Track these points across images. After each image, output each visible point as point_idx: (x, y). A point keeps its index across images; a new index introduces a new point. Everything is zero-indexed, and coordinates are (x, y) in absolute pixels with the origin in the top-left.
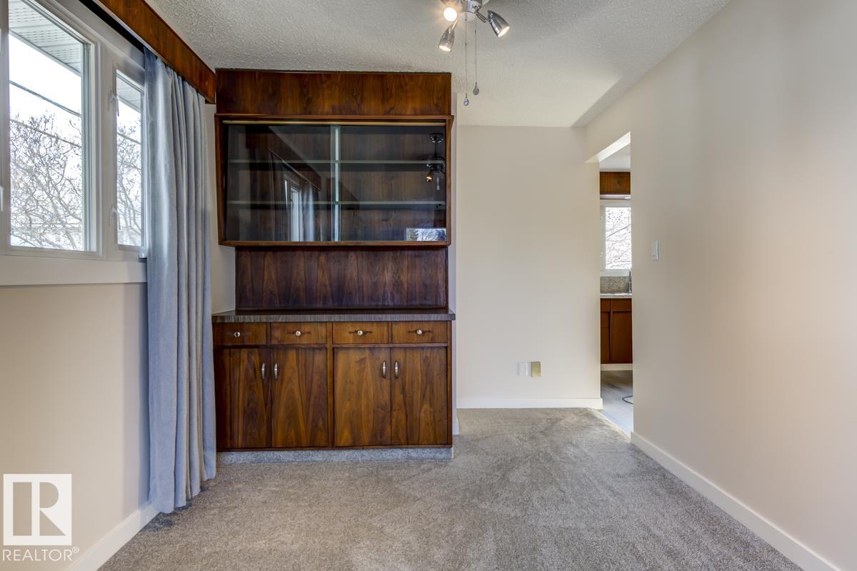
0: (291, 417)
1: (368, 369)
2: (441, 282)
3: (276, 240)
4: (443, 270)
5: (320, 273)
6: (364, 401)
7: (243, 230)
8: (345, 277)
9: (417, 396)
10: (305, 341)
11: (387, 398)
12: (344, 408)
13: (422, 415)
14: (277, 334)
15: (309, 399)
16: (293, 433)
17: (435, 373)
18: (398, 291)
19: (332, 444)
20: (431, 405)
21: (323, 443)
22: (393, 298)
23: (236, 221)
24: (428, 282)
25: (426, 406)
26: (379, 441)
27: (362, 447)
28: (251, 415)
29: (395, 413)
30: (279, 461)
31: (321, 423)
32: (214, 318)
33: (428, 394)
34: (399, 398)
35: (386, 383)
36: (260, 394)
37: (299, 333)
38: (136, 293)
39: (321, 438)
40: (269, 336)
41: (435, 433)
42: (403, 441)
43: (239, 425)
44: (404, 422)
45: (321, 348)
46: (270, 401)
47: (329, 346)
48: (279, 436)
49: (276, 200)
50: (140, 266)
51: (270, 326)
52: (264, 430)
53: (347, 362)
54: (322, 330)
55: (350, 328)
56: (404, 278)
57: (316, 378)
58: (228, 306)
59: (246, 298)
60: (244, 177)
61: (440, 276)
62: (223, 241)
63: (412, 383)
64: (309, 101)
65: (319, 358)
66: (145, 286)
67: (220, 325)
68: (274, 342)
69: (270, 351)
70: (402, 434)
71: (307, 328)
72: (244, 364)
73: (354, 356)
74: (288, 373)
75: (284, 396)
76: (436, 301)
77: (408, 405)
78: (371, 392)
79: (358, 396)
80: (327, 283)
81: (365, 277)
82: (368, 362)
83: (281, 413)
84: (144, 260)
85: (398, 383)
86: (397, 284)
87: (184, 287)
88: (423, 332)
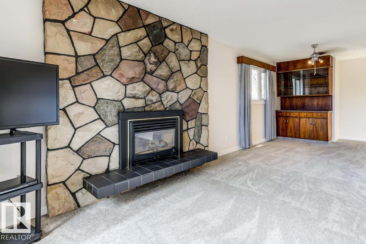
0: (291, 131)
1: (308, 123)
2: (330, 104)
3: (290, 95)
4: (331, 101)
5: (299, 102)
6: (307, 129)
7: (282, 93)
8: (305, 103)
9: (319, 129)
10: (294, 116)
11: (312, 129)
12: (302, 130)
13: (321, 133)
14: (288, 114)
15: (294, 127)
16: (291, 134)
17: (324, 124)
18: (318, 106)
19: (300, 137)
20: (323, 131)
21: (298, 137)
22: (317, 108)
23: (281, 91)
24: (326, 104)
25: (322, 132)
26: (310, 138)
27: (306, 139)
28: (283, 130)
29: (314, 132)
30: (288, 139)
31: (297, 133)
32: (276, 111)
33: (322, 129)
34: (315, 129)
35: (312, 126)
36: (285, 126)
37: (292, 114)
38: (264, 105)
39: (297, 136)
40: (286, 115)
41: (324, 138)
42: (316, 138)
43: (281, 131)
44: (316, 134)
45: (297, 117)
46: (287, 127)
47: (299, 117)
48: (288, 134)
49: (290, 87)
50: (264, 101)
51: (287, 113)
52: (285, 133)
53: (303, 121)
54: (297, 114)
55: (303, 114)
56: (320, 103)
57: (296, 124)
58: (279, 109)
59: (283, 107)
60: (283, 82)
61: (330, 102)
62: (278, 96)
63: (318, 127)
64: (295, 66)
65: (297, 120)
66: (265, 104)
67: (277, 112)
68: (287, 116)
69: (287, 117)
70: (316, 137)
71: (294, 113)
72: (281, 120)
73: (304, 119)
74: (290, 122)
75: (289, 127)
76: (329, 109)
77: (317, 131)
78: (308, 127)
79: (305, 128)
80: (301, 104)
81: (310, 103)
82: (308, 121)
83: (289, 130)
84: (265, 100)
85: (315, 126)
86: (318, 105)
87: (271, 105)
88: (320, 115)
